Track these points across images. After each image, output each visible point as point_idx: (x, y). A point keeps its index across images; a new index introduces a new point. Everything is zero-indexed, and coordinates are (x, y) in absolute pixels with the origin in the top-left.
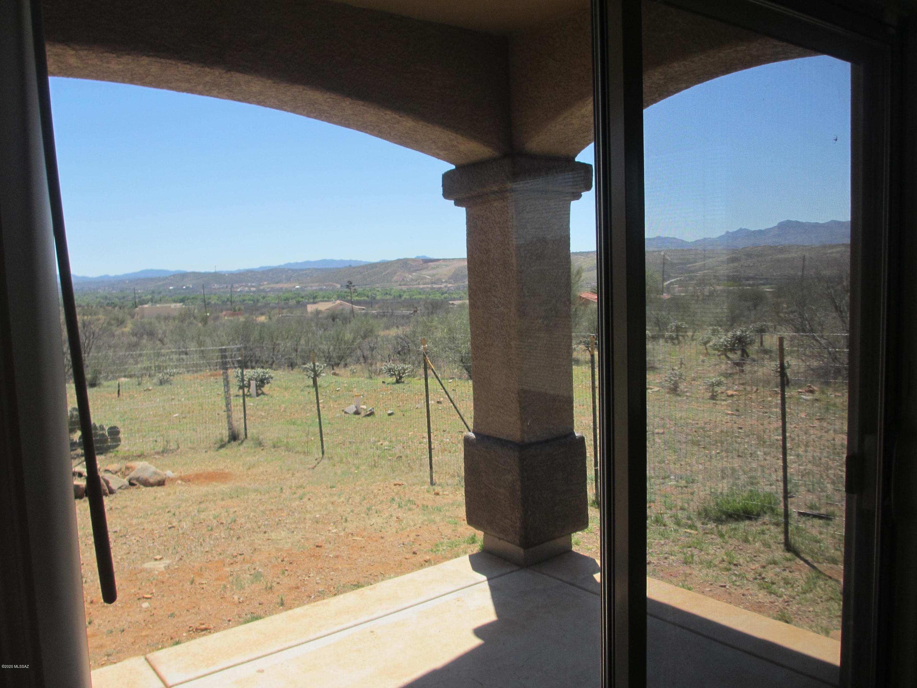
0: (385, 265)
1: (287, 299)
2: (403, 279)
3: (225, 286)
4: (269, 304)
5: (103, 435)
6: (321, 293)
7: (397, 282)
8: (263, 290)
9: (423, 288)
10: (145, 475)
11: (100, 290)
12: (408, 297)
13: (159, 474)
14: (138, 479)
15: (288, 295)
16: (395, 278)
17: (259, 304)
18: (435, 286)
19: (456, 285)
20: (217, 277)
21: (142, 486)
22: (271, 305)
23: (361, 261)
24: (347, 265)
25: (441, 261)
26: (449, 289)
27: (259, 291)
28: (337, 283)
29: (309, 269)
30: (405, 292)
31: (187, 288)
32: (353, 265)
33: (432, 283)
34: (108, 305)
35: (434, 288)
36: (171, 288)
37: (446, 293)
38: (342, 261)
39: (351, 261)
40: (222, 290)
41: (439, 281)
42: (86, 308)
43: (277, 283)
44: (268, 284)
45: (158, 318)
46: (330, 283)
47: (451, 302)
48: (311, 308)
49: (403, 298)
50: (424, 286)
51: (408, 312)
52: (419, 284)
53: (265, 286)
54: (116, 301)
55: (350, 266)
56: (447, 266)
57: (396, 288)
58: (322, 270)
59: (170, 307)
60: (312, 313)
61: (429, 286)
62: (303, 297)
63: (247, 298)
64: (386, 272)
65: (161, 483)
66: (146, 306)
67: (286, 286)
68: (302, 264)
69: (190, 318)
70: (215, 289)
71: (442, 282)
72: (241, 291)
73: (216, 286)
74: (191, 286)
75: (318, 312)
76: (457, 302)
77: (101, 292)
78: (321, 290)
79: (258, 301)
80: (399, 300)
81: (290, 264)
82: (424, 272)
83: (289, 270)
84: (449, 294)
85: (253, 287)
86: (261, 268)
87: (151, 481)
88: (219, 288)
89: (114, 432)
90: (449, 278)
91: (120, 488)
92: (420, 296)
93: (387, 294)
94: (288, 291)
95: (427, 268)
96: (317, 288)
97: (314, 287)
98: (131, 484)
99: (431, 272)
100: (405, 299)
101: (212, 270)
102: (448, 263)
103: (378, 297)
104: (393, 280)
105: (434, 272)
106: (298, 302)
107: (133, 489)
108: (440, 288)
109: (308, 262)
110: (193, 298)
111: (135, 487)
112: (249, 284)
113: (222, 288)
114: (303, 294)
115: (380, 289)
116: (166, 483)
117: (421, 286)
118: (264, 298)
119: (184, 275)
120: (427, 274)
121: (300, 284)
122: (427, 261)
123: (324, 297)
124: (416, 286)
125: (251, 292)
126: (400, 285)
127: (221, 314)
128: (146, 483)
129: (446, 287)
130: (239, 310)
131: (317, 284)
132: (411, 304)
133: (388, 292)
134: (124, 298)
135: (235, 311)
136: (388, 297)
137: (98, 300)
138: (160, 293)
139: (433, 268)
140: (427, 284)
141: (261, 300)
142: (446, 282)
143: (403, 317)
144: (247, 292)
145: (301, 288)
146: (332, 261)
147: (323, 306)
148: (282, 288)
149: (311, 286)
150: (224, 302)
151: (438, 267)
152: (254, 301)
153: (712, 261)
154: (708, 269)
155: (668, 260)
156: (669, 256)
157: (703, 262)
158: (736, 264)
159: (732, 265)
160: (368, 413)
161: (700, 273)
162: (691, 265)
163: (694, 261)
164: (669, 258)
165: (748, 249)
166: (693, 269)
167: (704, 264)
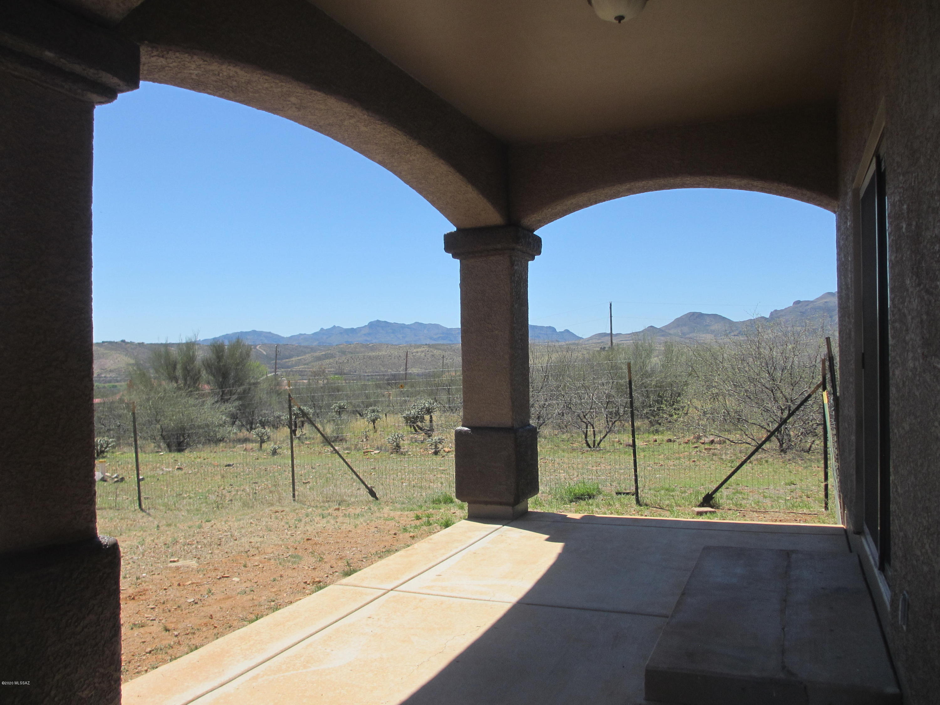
153: (308, 357)
154: (305, 364)
155: (263, 354)
156: (264, 350)
157: (299, 358)
158: (331, 360)
159: (327, 361)
160: (116, 480)
161: (296, 368)
162: (287, 360)
163: (290, 357)
164: (265, 353)
165: (342, 346)
166: (290, 364)
167: (300, 360)
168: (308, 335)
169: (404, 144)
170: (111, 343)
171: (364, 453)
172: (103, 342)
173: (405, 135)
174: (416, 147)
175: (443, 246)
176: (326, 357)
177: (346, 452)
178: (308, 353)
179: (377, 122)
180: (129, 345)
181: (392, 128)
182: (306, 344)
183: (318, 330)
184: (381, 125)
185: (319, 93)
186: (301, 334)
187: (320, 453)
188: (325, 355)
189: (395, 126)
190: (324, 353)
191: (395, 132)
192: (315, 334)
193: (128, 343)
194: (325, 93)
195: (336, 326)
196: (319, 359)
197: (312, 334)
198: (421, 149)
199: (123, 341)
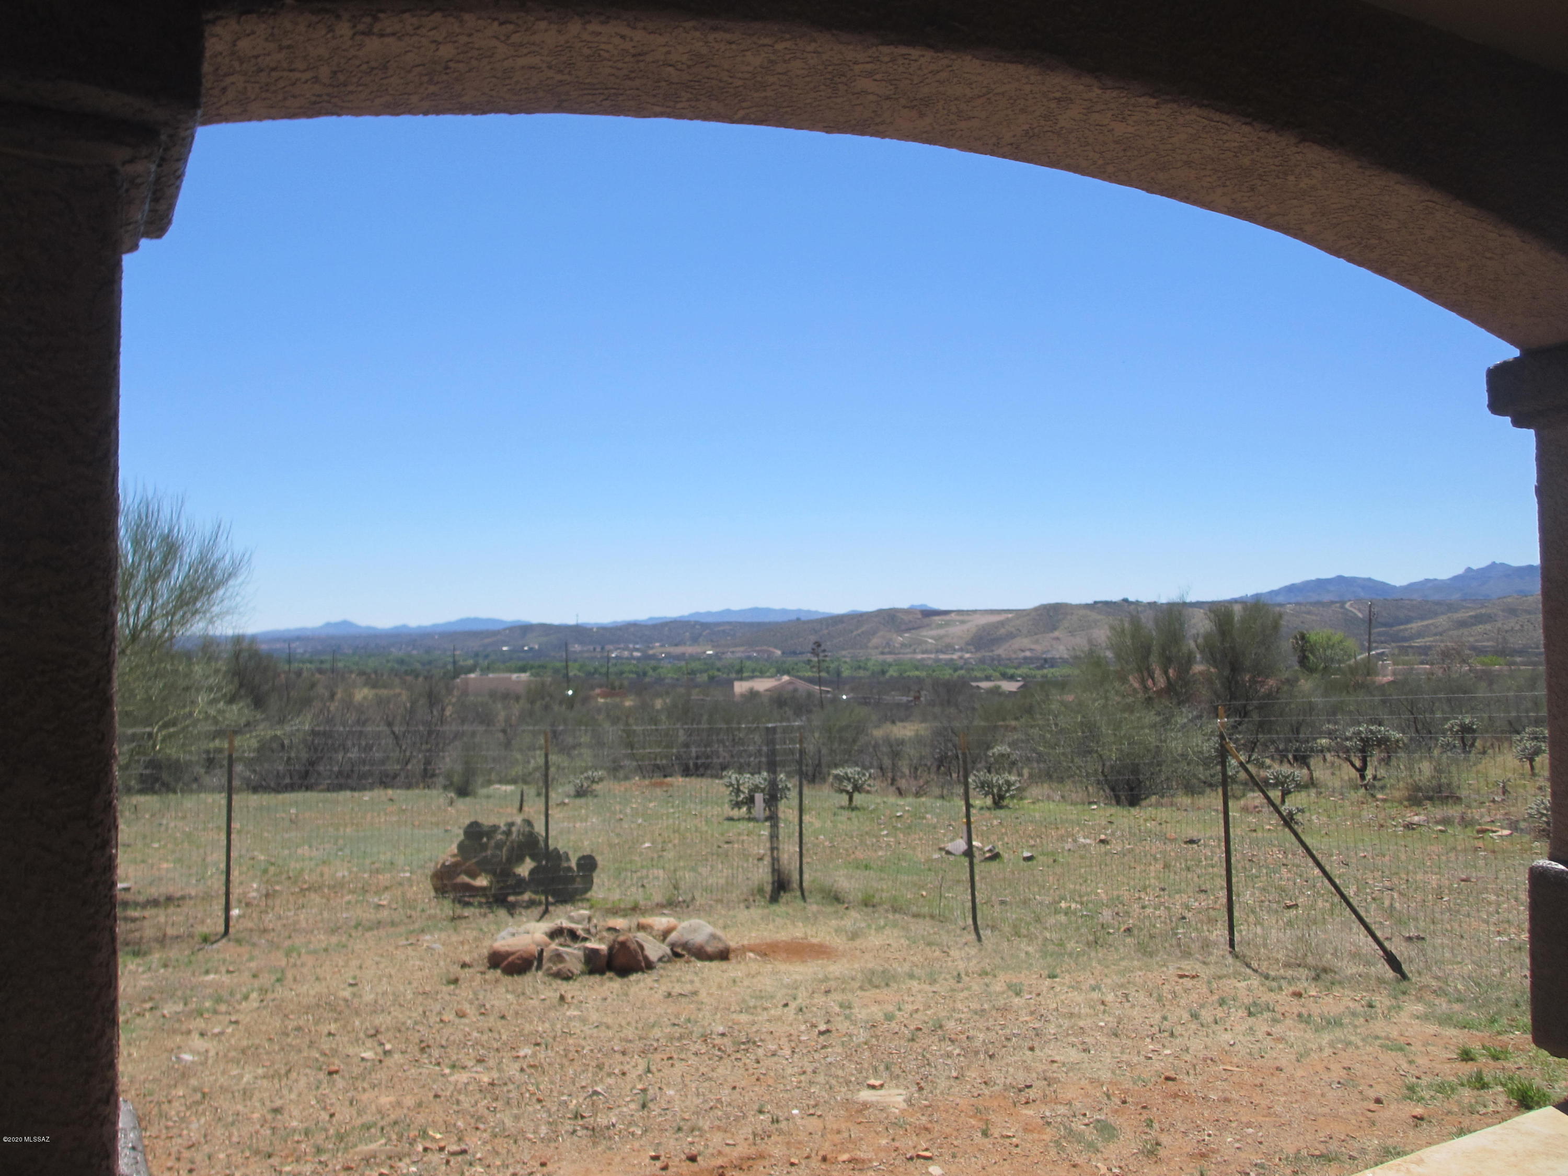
0: (857, 619)
1: (693, 672)
2: (888, 644)
3: (591, 648)
4: (663, 679)
5: (570, 869)
6: (748, 663)
7: (877, 648)
8: (653, 657)
9: (923, 659)
10: (699, 938)
11: (393, 650)
12: (895, 674)
13: (719, 939)
14: (685, 946)
15: (695, 665)
16: (875, 641)
17: (647, 680)
18: (942, 656)
19: (979, 655)
20: (579, 632)
21: (693, 959)
22: (667, 681)
23: (816, 612)
24: (794, 617)
25: (953, 615)
26: (966, 661)
27: (647, 657)
28: (776, 647)
29: (729, 623)
30: (890, 665)
31: (531, 649)
32: (803, 618)
33: (937, 651)
34: (406, 673)
35: (940, 660)
36: (505, 648)
37: (961, 668)
38: (784, 611)
39: (799, 611)
40: (586, 655)
41: (949, 648)
42: (373, 676)
43: (676, 645)
44: (663, 646)
45: (493, 695)
46: (765, 648)
47: (974, 684)
48: (740, 687)
49: (887, 676)
50: (925, 656)
51: (905, 699)
52: (914, 652)
53: (657, 649)
54: (418, 666)
55: (798, 619)
56: (962, 622)
57: (876, 658)
58: (751, 625)
59: (510, 678)
60: (742, 695)
61: (933, 656)
62: (719, 670)
63: (627, 668)
64: (859, 631)
65: (723, 955)
66: (472, 676)
67: (689, 650)
68: (720, 613)
69: (543, 698)
70: (575, 652)
71: (955, 650)
72: (616, 657)
73: (577, 647)
74: (537, 647)
75: (753, 695)
76: (985, 685)
77: (395, 652)
78: (749, 658)
79: (645, 674)
80: (882, 679)
81: (698, 614)
82: (924, 632)
83: (696, 623)
84: (968, 670)
85: (637, 650)
86: (651, 619)
87: (709, 949)
88: (581, 652)
89: (588, 864)
90: (968, 644)
91: (660, 960)
92: (917, 673)
93: (860, 667)
94: (694, 658)
95: (928, 625)
96: (743, 655)
97: (735, 654)
98: (677, 955)
99: (934, 633)
100: (892, 676)
101: (571, 621)
102: (966, 618)
103: (846, 673)
104: (870, 645)
105: (941, 632)
106: (712, 678)
107: (680, 964)
108: (952, 660)
109: (728, 612)
110: (539, 667)
111: (683, 960)
112: (631, 646)
113: (588, 651)
114: (719, 664)
115: (848, 660)
116: (731, 955)
117: (919, 656)
118: (654, 669)
119: (525, 629)
120: (929, 636)
121: (713, 648)
122: (929, 613)
123: (753, 671)
124: (909, 656)
125: (634, 658)
126: (882, 653)
127: (593, 693)
128: (701, 954)
129: (961, 658)
130: (621, 687)
131: (742, 649)
132: (903, 684)
133: (862, 665)
134: (430, 663)
135: (613, 688)
136: (862, 673)
137: (389, 665)
138: (486, 657)
139: (940, 626)
140: (931, 652)
141: (651, 673)
142: (961, 650)
143: (899, 705)
144: (627, 658)
145: (716, 654)
146: (768, 611)
147: (762, 685)
148: (684, 654)
149: (733, 652)
150: (590, 674)
151: (948, 624)
152: (637, 673)
153: (1442, 621)
154: (1436, 635)
155: (1357, 617)
156: (1360, 610)
157: (1425, 623)
158: (1488, 627)
159: (1480, 628)
160: (988, 855)
161: (1418, 643)
162: (1402, 627)
163: (1408, 620)
164: (1360, 615)
165: (1509, 600)
166: (1407, 634)
167: (1427, 626)
168: (1442, 581)
169: (1258, 150)
170: (1106, 603)
171: (1479, 832)
172: (1096, 603)
173: (1246, 124)
174: (1294, 149)
175: (1485, 398)
176: (1479, 619)
177: (1440, 827)
178: (1443, 613)
179: (1141, 100)
180: (1132, 607)
181: (1195, 109)
182: (1436, 597)
183: (1460, 571)
184: (1157, 106)
185: (915, 53)
186: (1427, 581)
187: (1382, 826)
188: (1475, 617)
189: (1205, 102)
190: (1472, 613)
191: (1212, 120)
192: (1456, 578)
193: (1132, 603)
194: (930, 46)
195: (1498, 562)
196: (1462, 624)
197: (1450, 579)
198: (1313, 153)
199: (1125, 600)
